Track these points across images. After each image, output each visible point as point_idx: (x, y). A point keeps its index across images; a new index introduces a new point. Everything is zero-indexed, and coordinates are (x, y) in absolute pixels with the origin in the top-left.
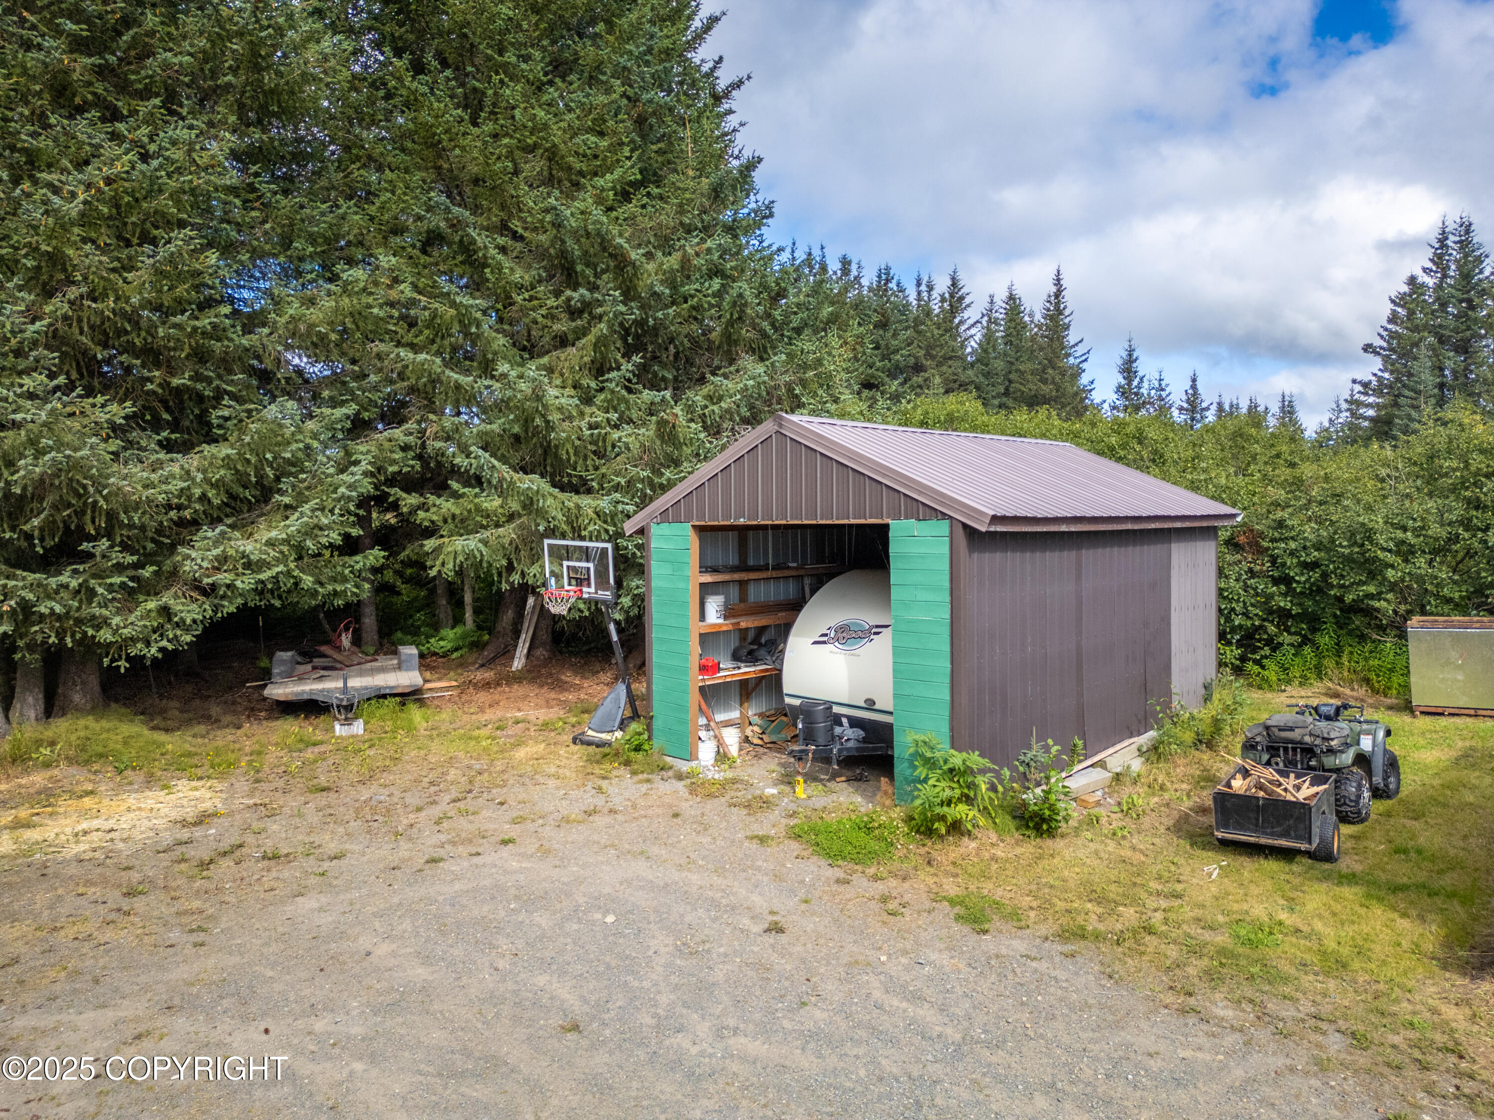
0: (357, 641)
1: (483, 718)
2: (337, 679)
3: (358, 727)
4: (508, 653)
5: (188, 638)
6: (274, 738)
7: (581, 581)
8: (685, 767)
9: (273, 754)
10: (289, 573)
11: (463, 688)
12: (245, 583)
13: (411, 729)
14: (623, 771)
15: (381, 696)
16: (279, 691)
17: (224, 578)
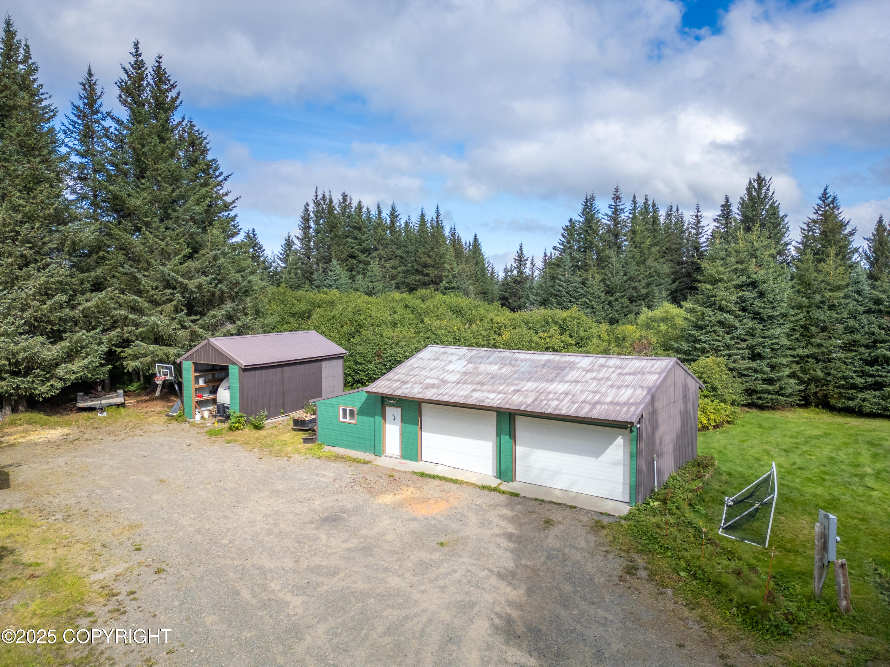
0: (103, 389)
1: (142, 411)
2: (97, 401)
3: (105, 414)
4: (154, 391)
5: (58, 392)
6: (81, 417)
7: (166, 375)
8: (191, 420)
9: (81, 421)
10: (85, 374)
11: (138, 402)
12: (73, 377)
13: (120, 414)
14: (176, 422)
15: (111, 405)
16: (81, 405)
17: (68, 376)
